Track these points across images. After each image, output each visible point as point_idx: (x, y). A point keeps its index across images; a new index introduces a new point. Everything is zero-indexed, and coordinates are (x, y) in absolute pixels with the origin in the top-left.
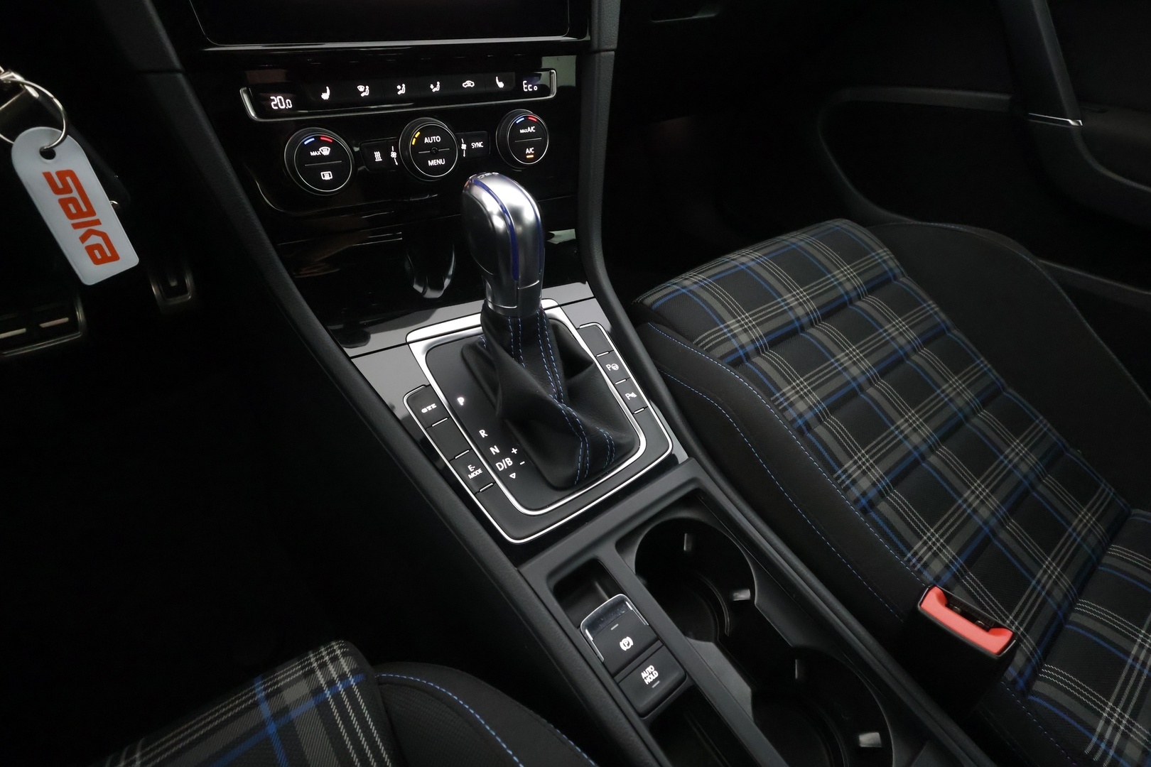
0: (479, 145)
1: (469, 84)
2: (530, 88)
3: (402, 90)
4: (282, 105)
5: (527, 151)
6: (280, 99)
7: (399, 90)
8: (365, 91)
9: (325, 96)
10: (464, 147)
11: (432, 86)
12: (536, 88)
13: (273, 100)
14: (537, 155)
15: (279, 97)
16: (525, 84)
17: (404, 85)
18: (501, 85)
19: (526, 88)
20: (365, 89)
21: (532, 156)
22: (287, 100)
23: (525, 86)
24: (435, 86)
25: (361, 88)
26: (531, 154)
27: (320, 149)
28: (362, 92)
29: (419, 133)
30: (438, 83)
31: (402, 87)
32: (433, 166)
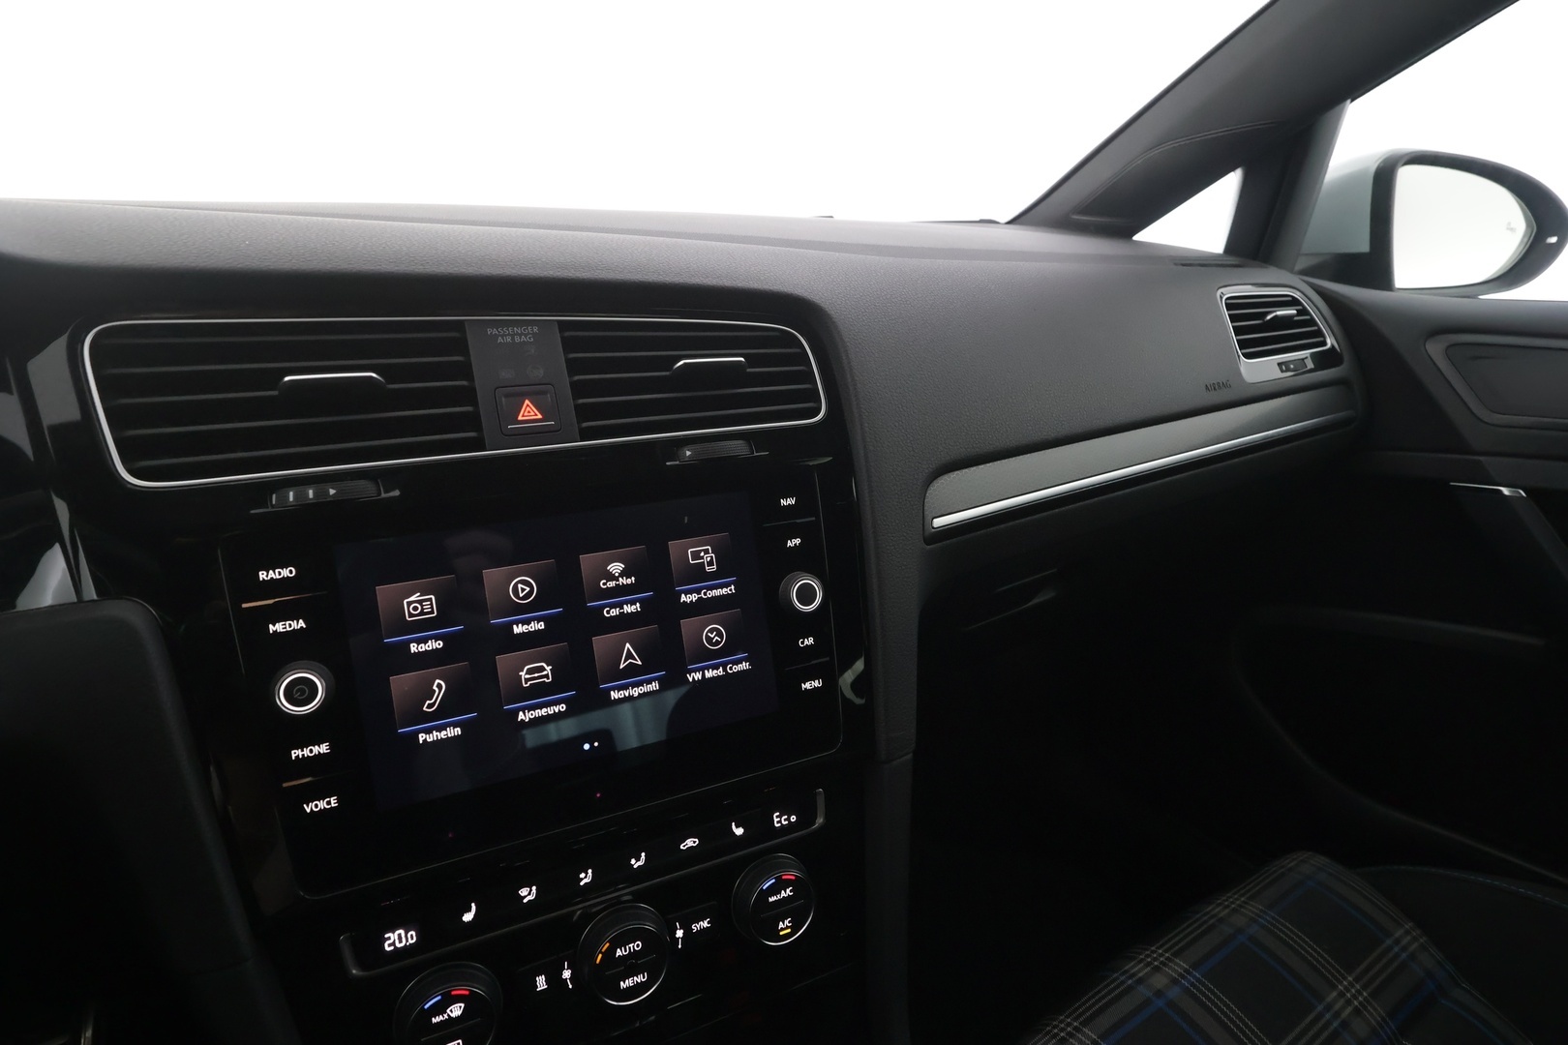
0: (705, 924)
1: (690, 843)
2: (785, 820)
3: (585, 878)
4: (400, 942)
5: (781, 925)
6: (400, 935)
7: (582, 879)
8: (529, 894)
9: (468, 917)
10: (680, 933)
11: (633, 861)
12: (793, 818)
13: (389, 938)
14: (795, 928)
15: (398, 932)
16: (777, 817)
17: (590, 871)
18: (739, 831)
19: (778, 822)
20: (531, 890)
21: (789, 930)
22: (410, 933)
23: (776, 820)
24: (638, 860)
25: (524, 892)
26: (787, 927)
27: (448, 1011)
28: (525, 897)
29: (608, 944)
30: (643, 854)
31: (587, 874)
32: (629, 988)
